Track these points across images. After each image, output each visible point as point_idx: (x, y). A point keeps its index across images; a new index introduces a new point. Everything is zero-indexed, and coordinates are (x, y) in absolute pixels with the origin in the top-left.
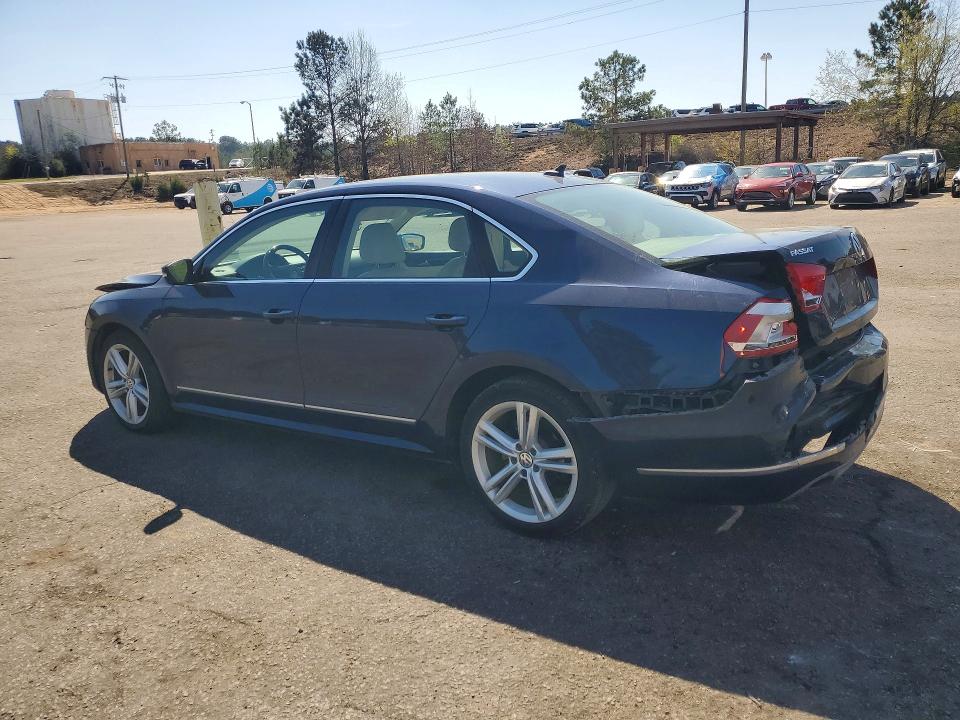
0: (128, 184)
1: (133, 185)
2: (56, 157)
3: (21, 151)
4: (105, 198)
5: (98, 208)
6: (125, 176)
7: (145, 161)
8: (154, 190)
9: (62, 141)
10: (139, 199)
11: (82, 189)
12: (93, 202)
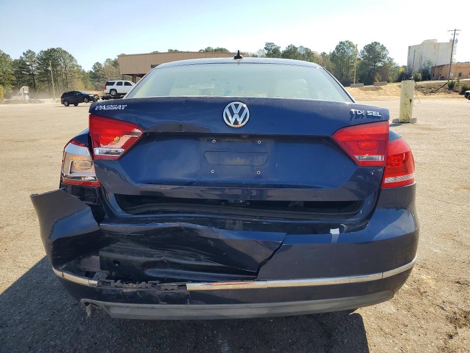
0: (447, 86)
1: (449, 86)
2: (419, 72)
3: (406, 70)
4: (432, 92)
5: (427, 96)
6: (447, 81)
7: (464, 74)
8: (460, 89)
9: (424, 65)
10: (449, 93)
11: (423, 87)
12: (425, 94)
